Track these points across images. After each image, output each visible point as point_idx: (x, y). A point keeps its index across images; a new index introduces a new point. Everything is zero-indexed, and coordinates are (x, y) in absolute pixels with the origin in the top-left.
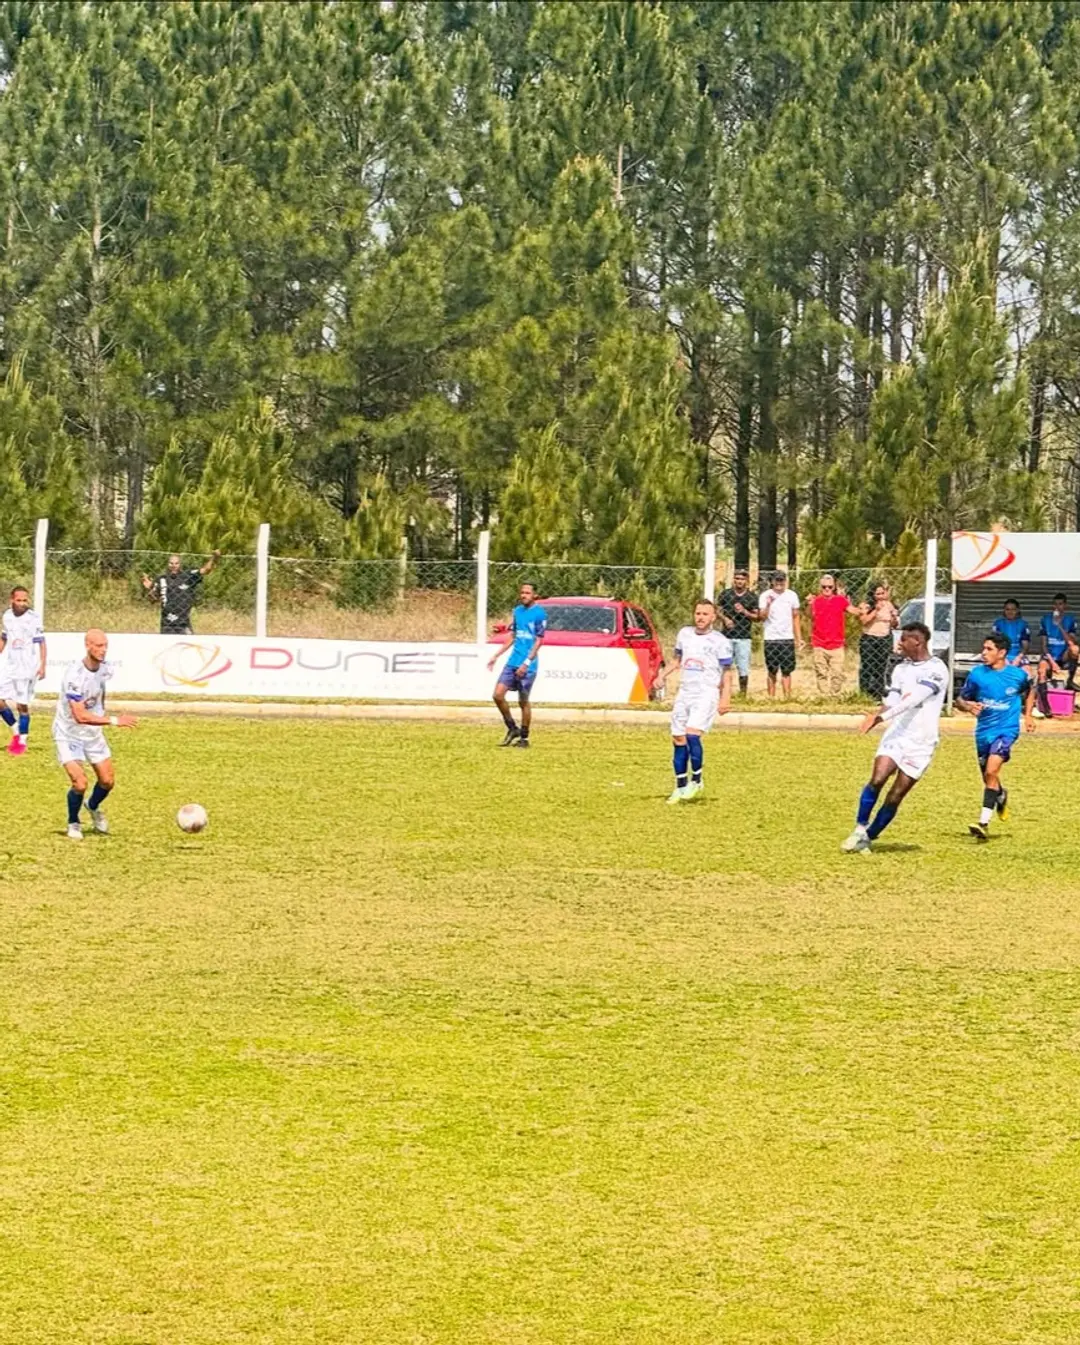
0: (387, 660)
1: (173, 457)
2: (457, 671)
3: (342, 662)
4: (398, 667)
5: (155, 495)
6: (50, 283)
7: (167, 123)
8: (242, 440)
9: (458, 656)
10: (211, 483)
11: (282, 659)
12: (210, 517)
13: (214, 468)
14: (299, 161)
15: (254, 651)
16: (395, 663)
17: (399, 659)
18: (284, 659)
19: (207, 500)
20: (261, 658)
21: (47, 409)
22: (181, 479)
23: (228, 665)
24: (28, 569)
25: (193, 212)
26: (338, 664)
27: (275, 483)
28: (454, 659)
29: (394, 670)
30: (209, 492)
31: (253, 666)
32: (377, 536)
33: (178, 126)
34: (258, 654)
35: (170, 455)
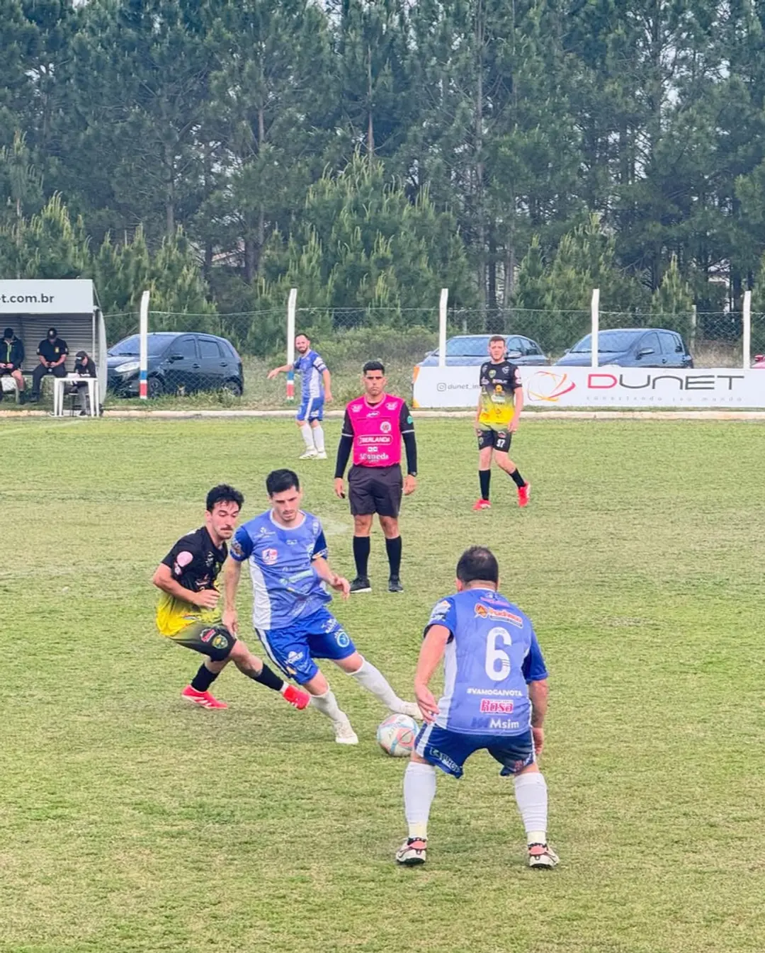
0: (681, 381)
1: (534, 252)
2: (730, 388)
3: (652, 382)
4: (690, 386)
5: (522, 277)
6: (447, 136)
7: (524, 23)
8: (580, 240)
9: (731, 378)
10: (560, 268)
11: (610, 381)
12: (559, 293)
13: (562, 259)
14: (615, 49)
15: (590, 376)
16: (687, 383)
17: (690, 380)
18: (611, 381)
19: (558, 281)
20: (595, 381)
21: (446, 222)
22: (540, 266)
23: (573, 386)
24: (435, 329)
25: (541, 84)
26: (648, 384)
27: (602, 268)
28: (728, 379)
29: (687, 388)
30: (558, 276)
31: (590, 386)
32: (675, 303)
33: (531, 26)
34: (593, 378)
35: (532, 250)
